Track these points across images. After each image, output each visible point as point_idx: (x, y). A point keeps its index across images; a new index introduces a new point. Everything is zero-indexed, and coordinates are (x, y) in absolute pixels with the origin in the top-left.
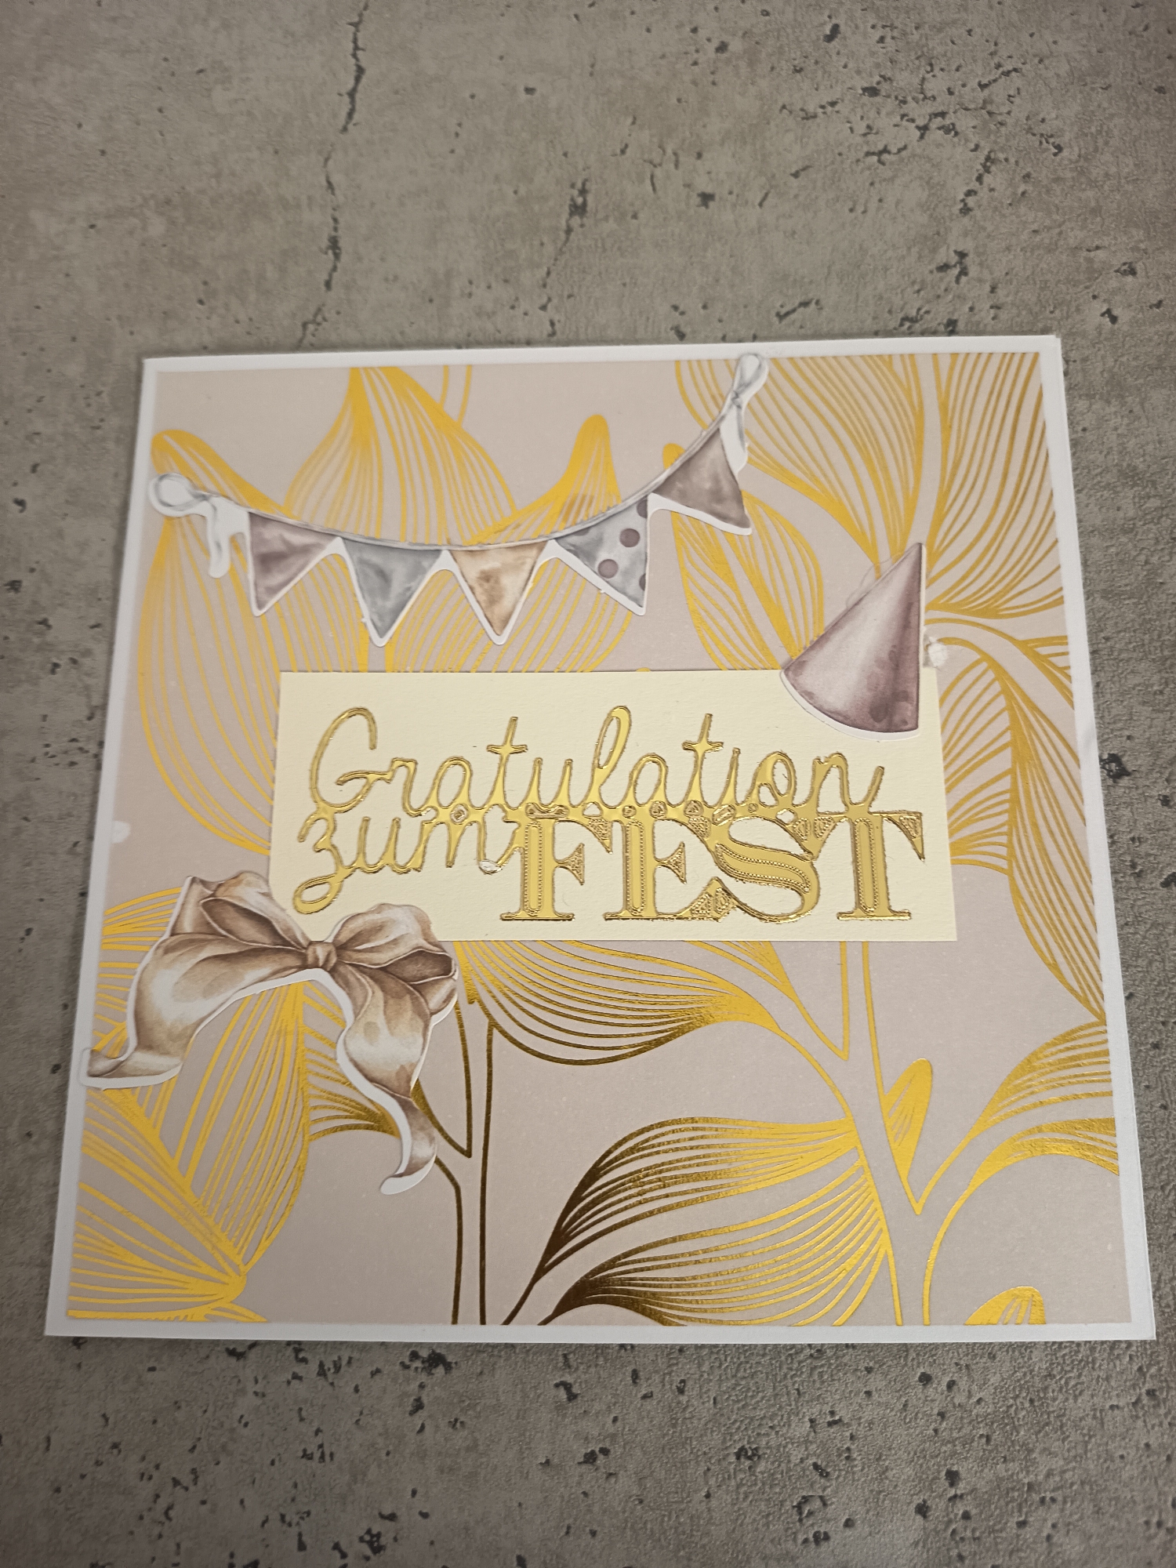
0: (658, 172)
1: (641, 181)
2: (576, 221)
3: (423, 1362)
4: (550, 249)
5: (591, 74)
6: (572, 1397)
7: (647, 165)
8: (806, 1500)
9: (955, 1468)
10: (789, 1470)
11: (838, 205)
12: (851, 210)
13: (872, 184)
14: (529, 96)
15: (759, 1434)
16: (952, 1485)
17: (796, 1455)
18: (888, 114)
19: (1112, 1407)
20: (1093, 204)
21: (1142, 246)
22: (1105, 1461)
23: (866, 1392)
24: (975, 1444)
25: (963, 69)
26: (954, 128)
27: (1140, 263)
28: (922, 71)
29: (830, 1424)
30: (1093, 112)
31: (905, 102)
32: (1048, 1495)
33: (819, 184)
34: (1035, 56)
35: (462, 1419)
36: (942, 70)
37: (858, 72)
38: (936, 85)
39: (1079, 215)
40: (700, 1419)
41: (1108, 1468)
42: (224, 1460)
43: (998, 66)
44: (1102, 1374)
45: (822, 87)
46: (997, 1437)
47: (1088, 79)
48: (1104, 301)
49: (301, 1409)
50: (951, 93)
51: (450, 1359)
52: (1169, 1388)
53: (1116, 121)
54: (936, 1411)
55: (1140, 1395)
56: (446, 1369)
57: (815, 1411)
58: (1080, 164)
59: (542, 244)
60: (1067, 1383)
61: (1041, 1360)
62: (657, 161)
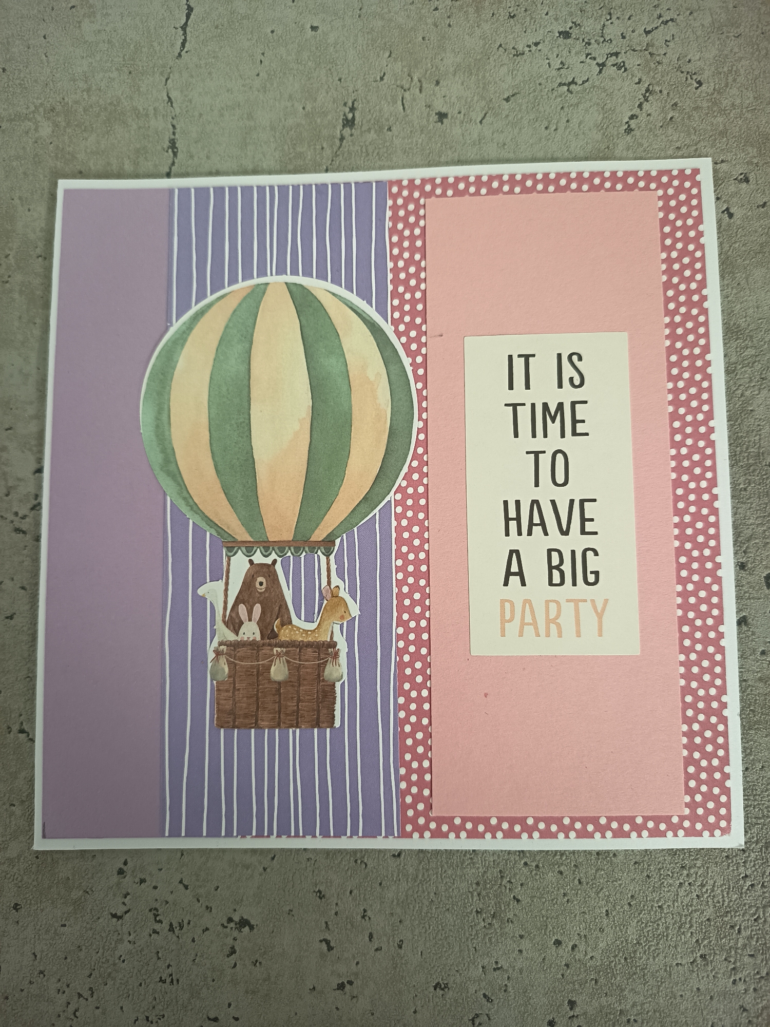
0: (407, 95)
1: (395, 102)
2: (347, 131)
3: (236, 924)
4: (328, 152)
5: (359, 16)
6: (330, 948)
7: (399, 89)
8: (477, 1016)
9: (574, 999)
10: (467, 997)
11: (537, 124)
12: (546, 128)
13: (562, 108)
14: (313, 33)
15: (448, 975)
16: (571, 1009)
17: (472, 989)
18: (577, 53)
19: (677, 964)
20: (721, 128)
21: (755, 161)
22: (671, 998)
23: (519, 951)
24: (588, 985)
25: (633, 18)
26: (624, 66)
27: (753, 174)
28: (603, 19)
29: (495, 970)
30: (727, 55)
31: (589, 44)
32: (632, 1018)
33: (524, 107)
34: (687, 9)
35: (260, 960)
36: (618, 18)
37: (556, 19)
38: (613, 31)
39: (711, 136)
40: (411, 964)
41: (672, 1002)
42: (110, 982)
43: (660, 16)
44: (673, 944)
45: (529, 31)
46: (602, 981)
47: (725, 29)
48: (725, 201)
49: (158, 952)
50: (624, 37)
51: (253, 922)
52: (715, 954)
53: (743, 62)
54: (564, 963)
55: (696, 957)
56: (250, 929)
57: (486, 962)
58: (715, 96)
59: (323, 148)
60: (649, 948)
61: (633, 934)
62: (406, 86)
